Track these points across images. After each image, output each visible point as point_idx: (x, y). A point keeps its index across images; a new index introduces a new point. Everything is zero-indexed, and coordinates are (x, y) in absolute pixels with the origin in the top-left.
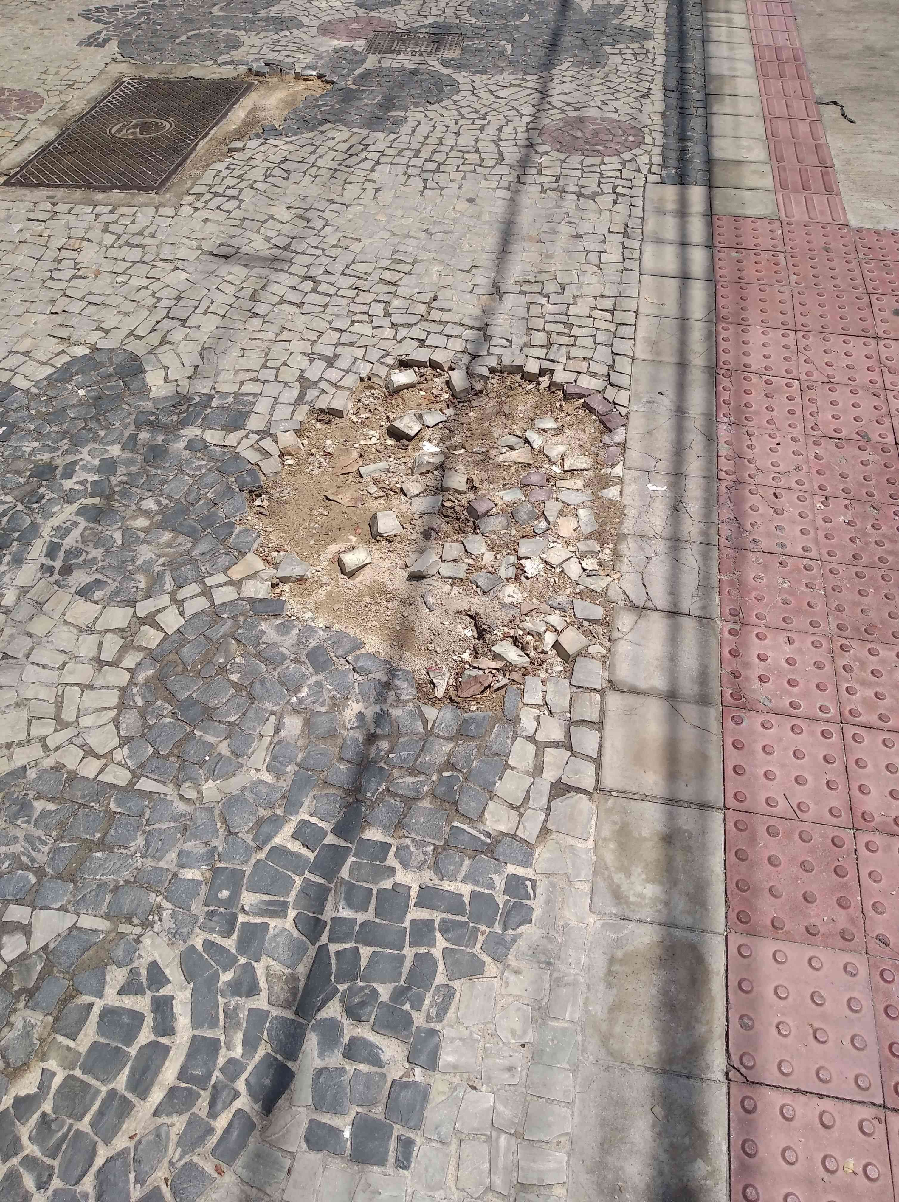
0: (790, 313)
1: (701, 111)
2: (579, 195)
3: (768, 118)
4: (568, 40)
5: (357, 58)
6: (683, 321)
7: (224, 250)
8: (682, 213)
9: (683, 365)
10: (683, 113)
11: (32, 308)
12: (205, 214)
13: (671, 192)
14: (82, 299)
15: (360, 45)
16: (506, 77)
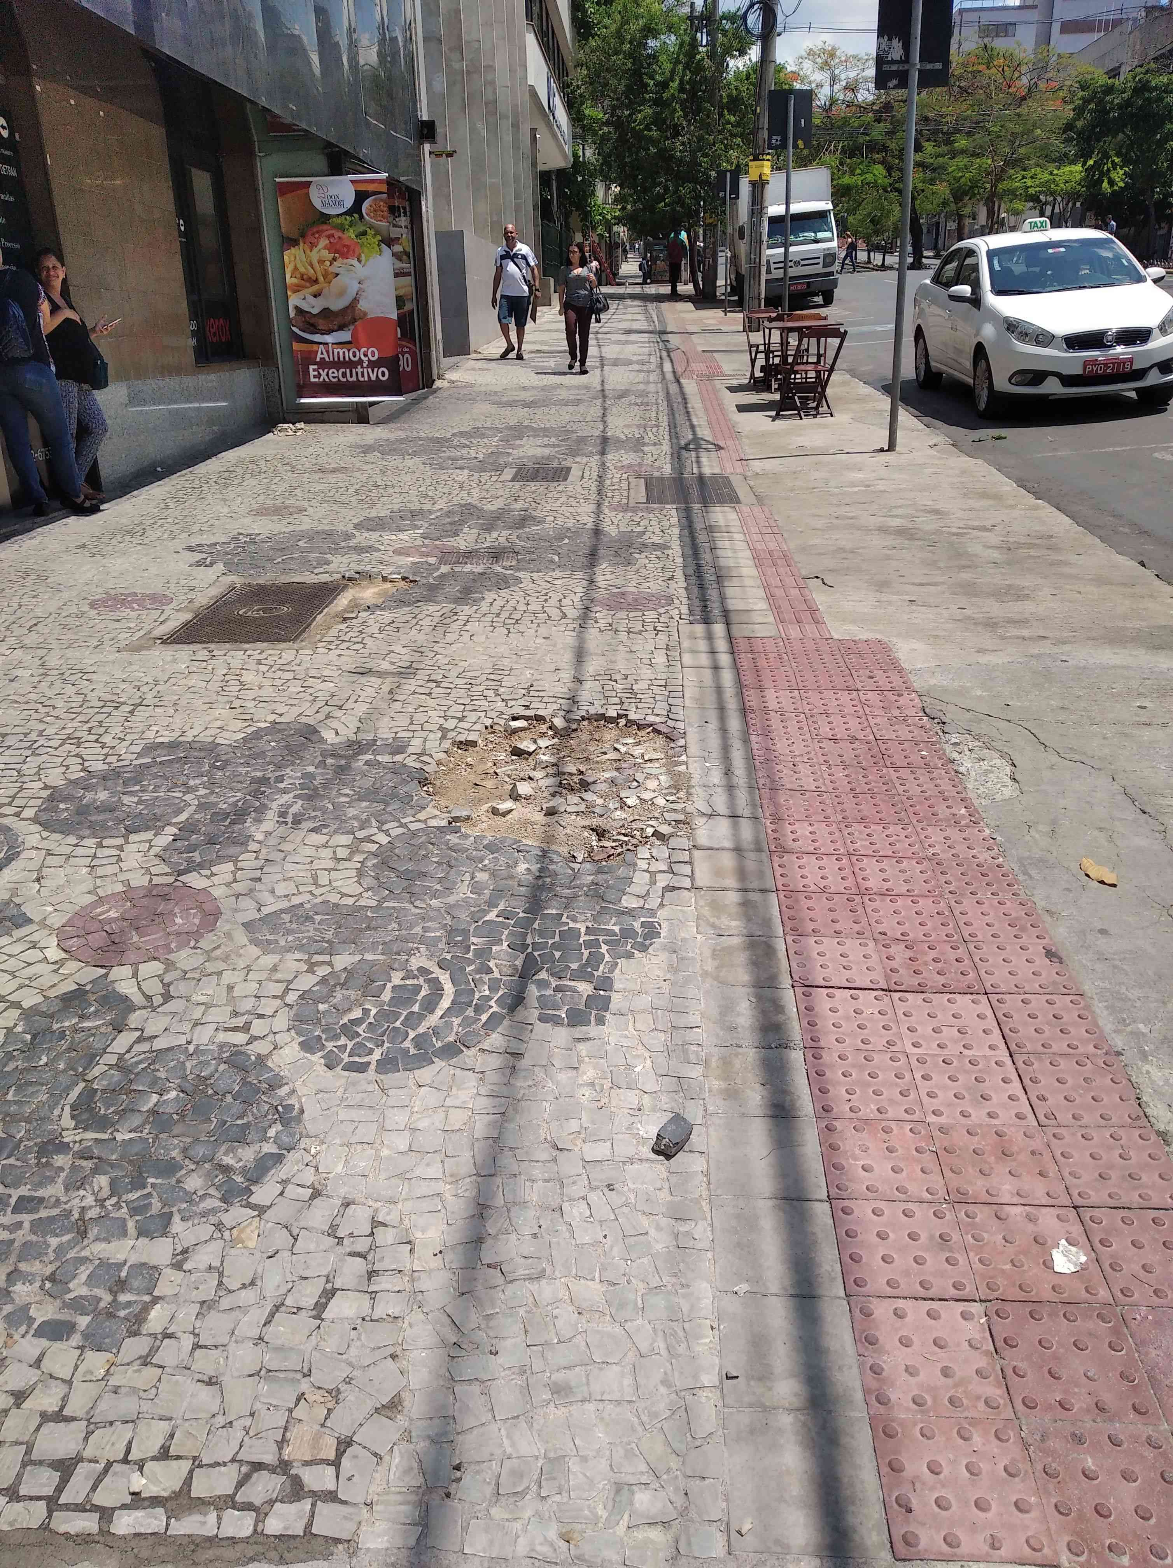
0: (794, 681)
1: (715, 586)
2: (629, 632)
3: (767, 587)
4: (602, 552)
5: (432, 568)
6: (719, 690)
7: (359, 670)
8: (710, 637)
9: (721, 709)
10: (702, 587)
11: (214, 706)
12: (338, 652)
13: (699, 629)
14: (254, 699)
15: (431, 560)
16: (558, 573)
